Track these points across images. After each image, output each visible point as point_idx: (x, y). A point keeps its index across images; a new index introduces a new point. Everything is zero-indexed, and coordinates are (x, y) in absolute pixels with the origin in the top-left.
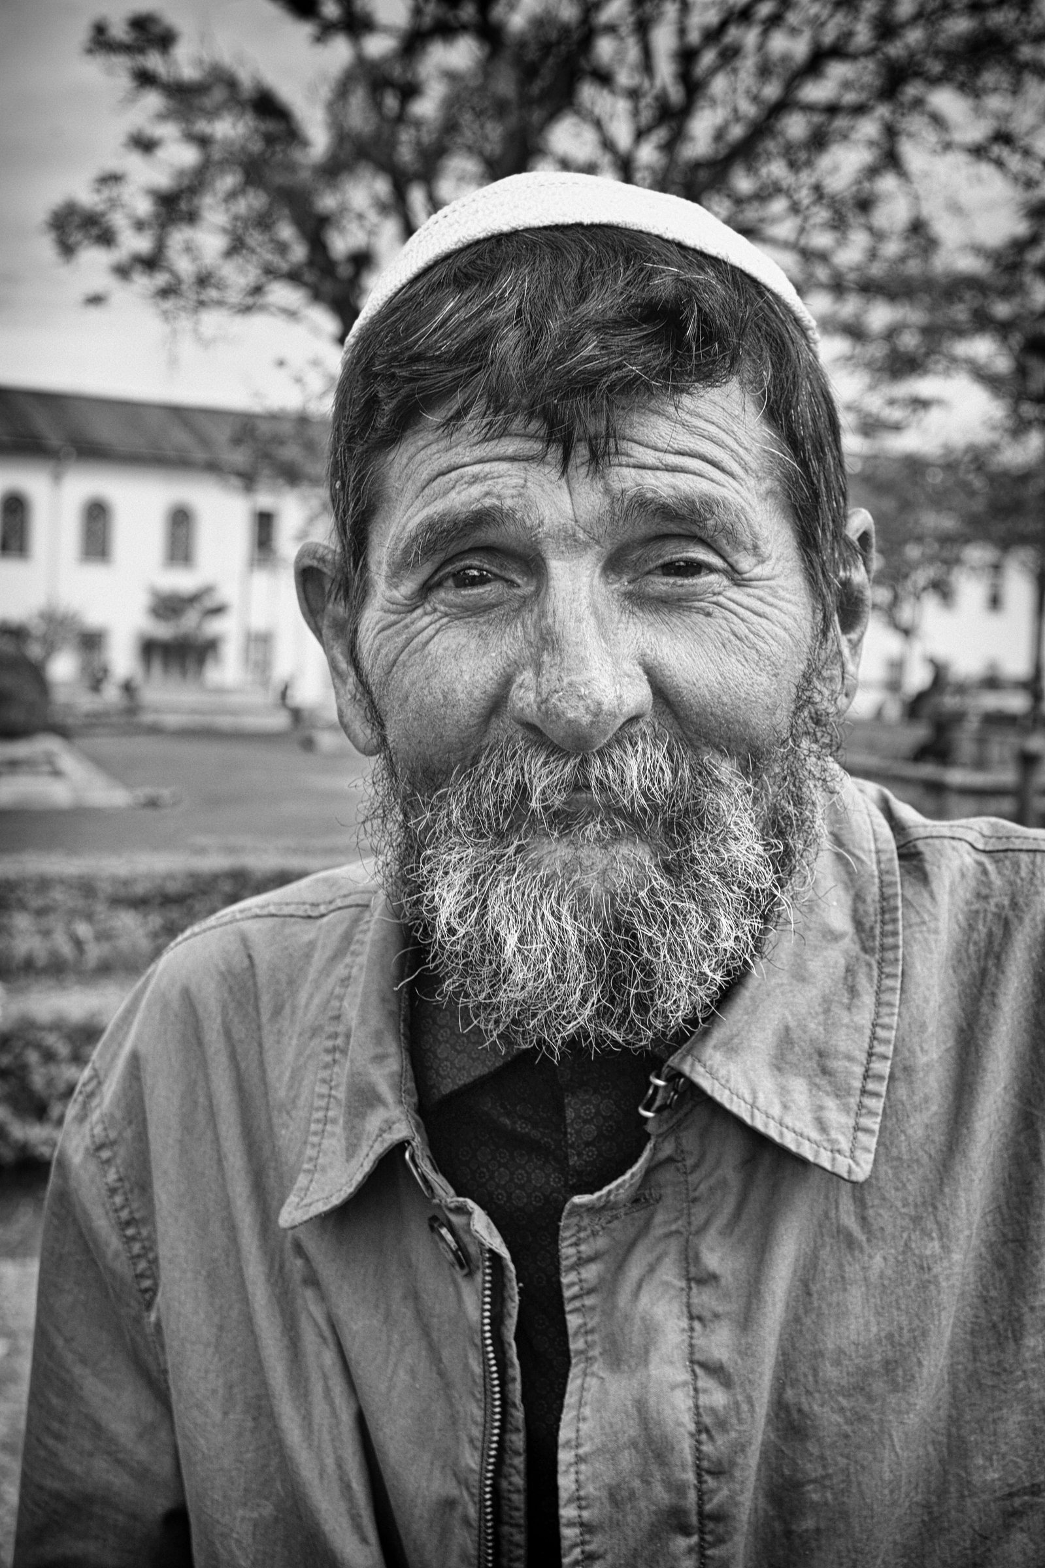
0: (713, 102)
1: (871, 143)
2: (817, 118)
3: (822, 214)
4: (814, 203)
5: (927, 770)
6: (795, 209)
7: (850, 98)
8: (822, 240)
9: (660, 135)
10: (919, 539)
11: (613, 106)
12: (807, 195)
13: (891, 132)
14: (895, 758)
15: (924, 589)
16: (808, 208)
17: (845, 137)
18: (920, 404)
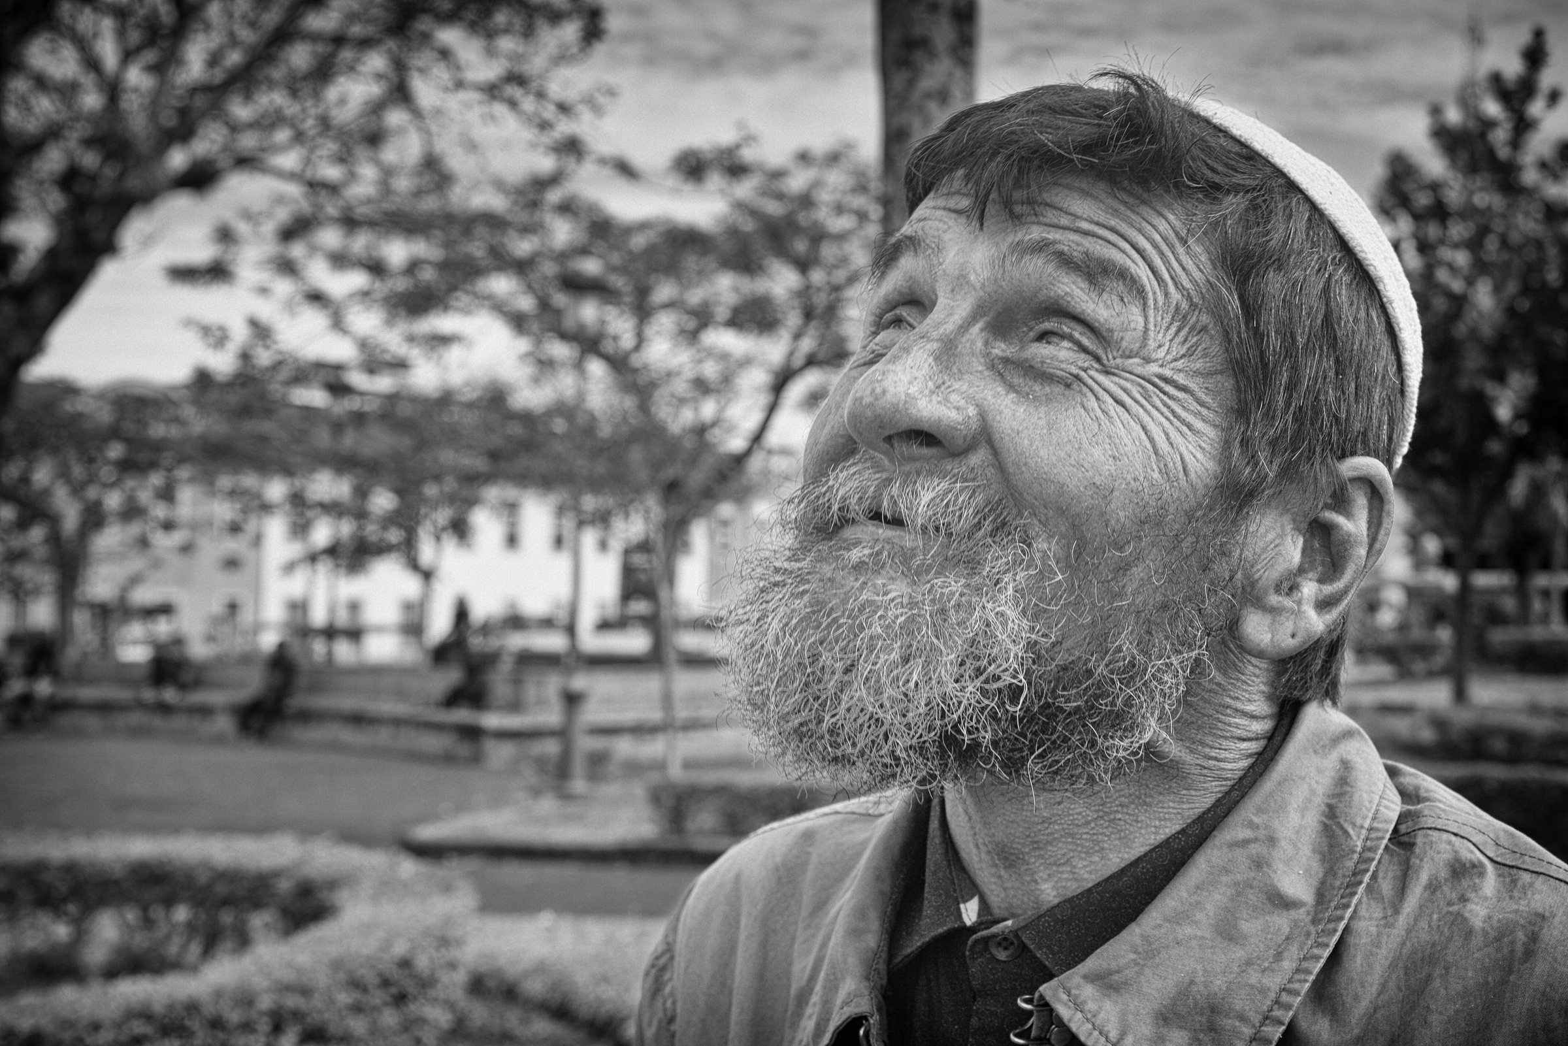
0: (208, 27)
1: (379, 76)
2: (321, 48)
3: (330, 146)
4: (321, 134)
5: (462, 715)
6: (299, 137)
7: (356, 30)
8: (331, 172)
9: (150, 56)
10: (437, 478)
11: (96, 24)
12: (314, 126)
13: (400, 67)
14: (427, 704)
15: (444, 529)
16: (313, 139)
17: (351, 69)
18: (441, 341)
